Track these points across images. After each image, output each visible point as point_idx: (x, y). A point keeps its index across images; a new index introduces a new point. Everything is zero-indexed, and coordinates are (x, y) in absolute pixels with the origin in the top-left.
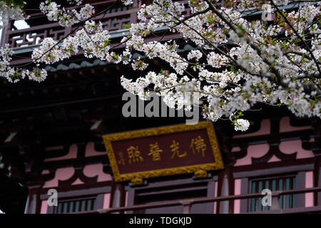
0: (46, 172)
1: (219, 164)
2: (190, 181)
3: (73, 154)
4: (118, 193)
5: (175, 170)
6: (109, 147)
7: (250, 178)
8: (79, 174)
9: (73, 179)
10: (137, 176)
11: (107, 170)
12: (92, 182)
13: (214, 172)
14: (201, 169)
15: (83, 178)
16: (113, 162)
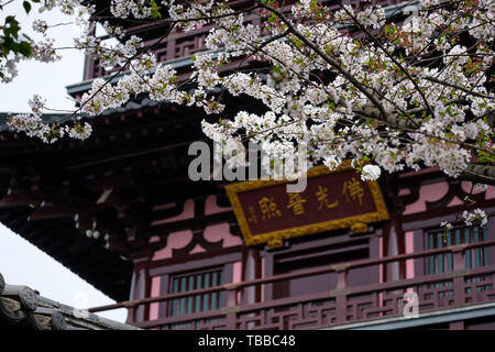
0: (155, 239)
1: (382, 213)
2: (346, 238)
3: (188, 213)
4: (251, 261)
5: (324, 226)
6: (234, 200)
7: (425, 230)
8: (198, 239)
9: (191, 246)
10: (274, 237)
11: (235, 231)
12: (216, 249)
13: (377, 225)
14: (359, 222)
15: (204, 243)
16: (241, 220)
